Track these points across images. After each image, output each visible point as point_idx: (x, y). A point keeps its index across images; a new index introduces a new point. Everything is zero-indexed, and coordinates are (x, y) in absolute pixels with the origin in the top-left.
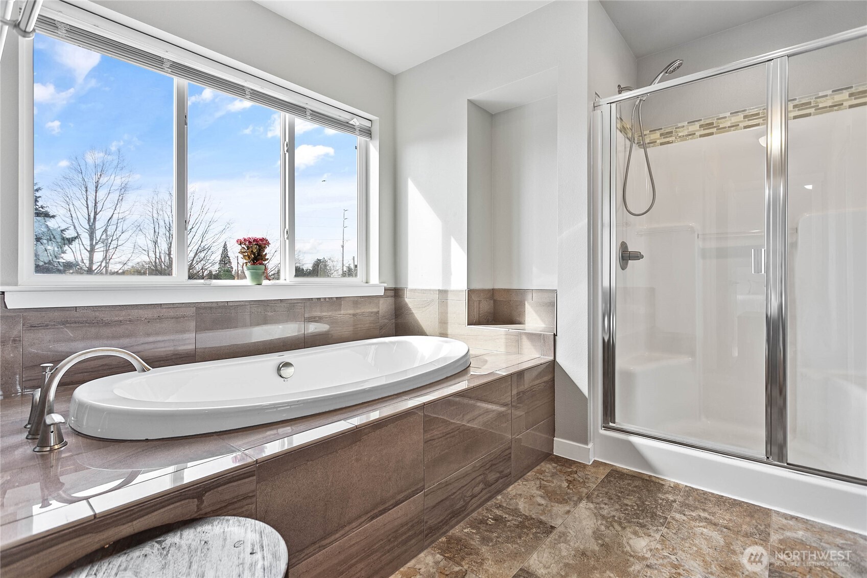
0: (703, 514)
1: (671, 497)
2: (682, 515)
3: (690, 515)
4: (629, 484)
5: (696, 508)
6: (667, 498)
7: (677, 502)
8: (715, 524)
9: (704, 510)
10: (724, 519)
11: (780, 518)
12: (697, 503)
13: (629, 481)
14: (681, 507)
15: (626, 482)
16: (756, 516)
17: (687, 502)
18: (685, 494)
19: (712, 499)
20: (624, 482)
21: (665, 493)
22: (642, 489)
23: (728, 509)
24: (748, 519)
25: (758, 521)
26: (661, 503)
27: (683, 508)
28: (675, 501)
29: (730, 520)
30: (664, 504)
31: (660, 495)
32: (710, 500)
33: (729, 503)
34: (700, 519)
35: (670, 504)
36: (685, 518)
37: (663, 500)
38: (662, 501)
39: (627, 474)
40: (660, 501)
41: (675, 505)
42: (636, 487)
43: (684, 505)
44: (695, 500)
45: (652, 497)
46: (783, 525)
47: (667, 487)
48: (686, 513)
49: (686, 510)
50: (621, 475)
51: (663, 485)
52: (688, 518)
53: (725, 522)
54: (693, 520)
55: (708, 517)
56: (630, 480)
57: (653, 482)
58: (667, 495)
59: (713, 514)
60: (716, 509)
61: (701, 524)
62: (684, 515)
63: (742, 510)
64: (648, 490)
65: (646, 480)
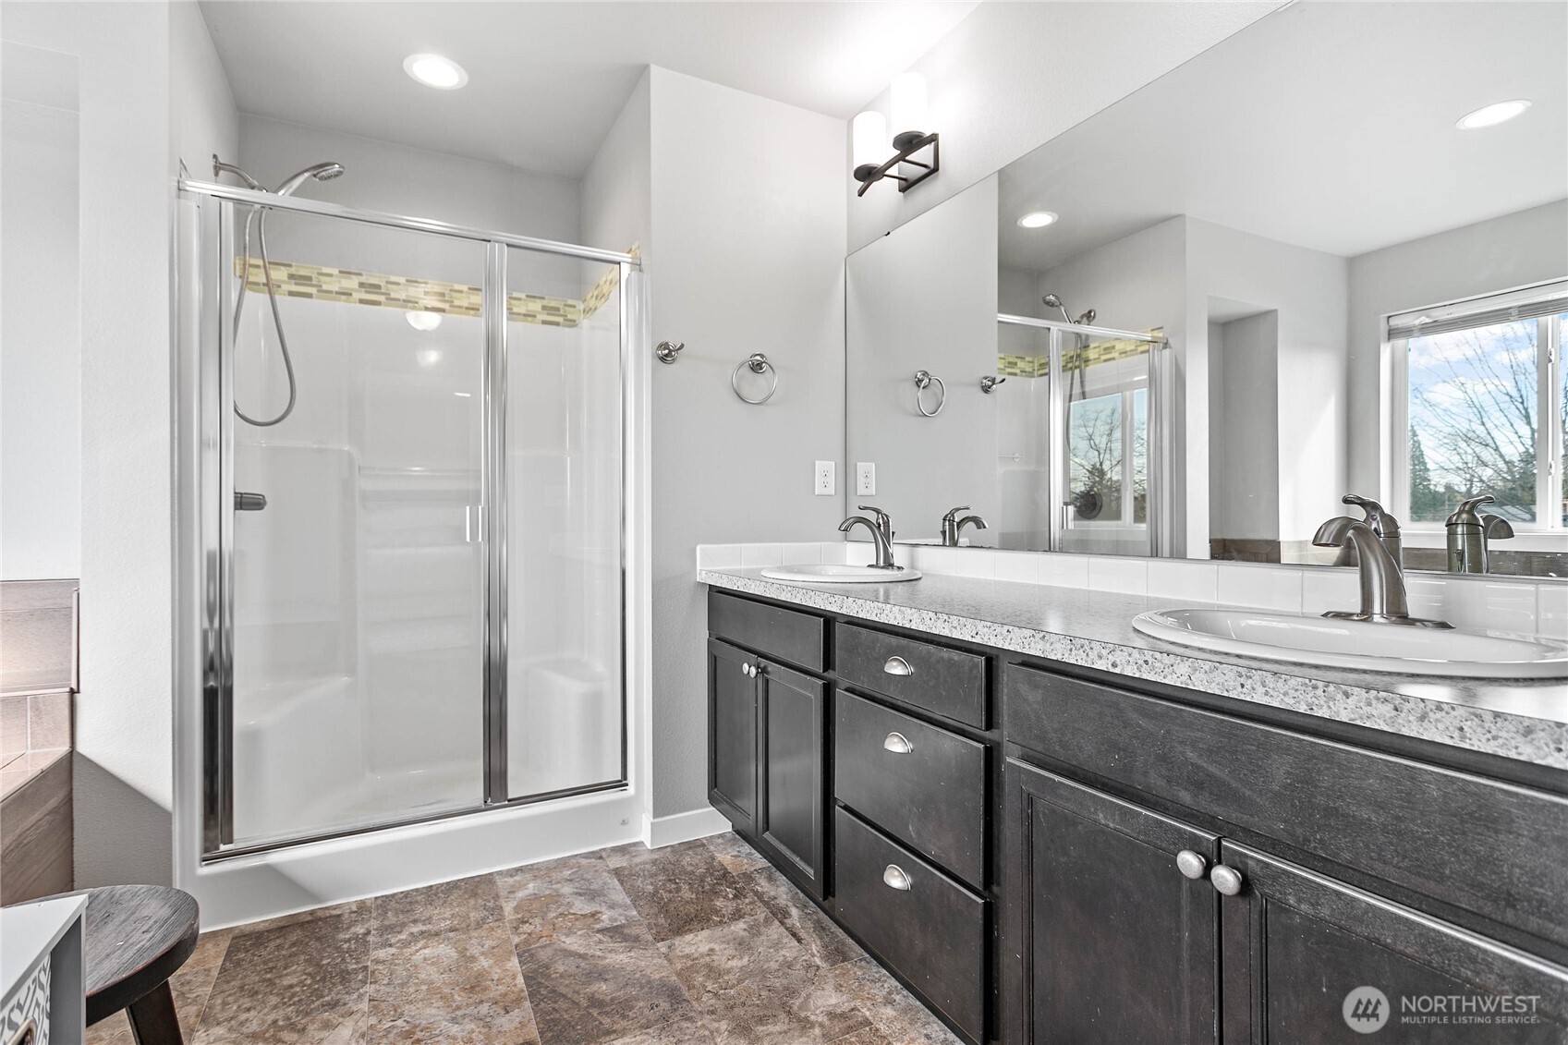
0: (416, 929)
1: (360, 930)
2: (388, 949)
3: (398, 941)
4: (279, 947)
5: (403, 925)
6: (354, 934)
7: (373, 932)
8: (437, 934)
9: (415, 921)
10: (445, 919)
11: (506, 879)
12: (401, 917)
13: (278, 941)
14: (381, 936)
15: (272, 945)
16: (479, 891)
17: (386, 923)
18: (379, 911)
19: (419, 898)
20: (268, 949)
21: (348, 928)
22: (307, 943)
23: (445, 902)
24: (472, 902)
25: (485, 898)
26: (349, 948)
27: (385, 937)
28: (368, 933)
29: (453, 915)
30: (353, 946)
31: (341, 936)
32: (417, 902)
33: (442, 891)
34: (414, 938)
35: (362, 940)
36: (393, 950)
37: (349, 940)
38: (348, 944)
39: (268, 931)
40: (346, 946)
41: (370, 938)
42: (294, 944)
43: (386, 929)
44: (396, 914)
45: (329, 946)
46: (512, 886)
47: (346, 916)
48: (393, 941)
49: (389, 936)
50: (258, 938)
51: (339, 916)
52: (398, 948)
53: (448, 922)
54: (406, 947)
55: (424, 928)
56: (278, 938)
57: (320, 919)
58: (353, 930)
59: (429, 920)
60: (430, 911)
61: (419, 945)
62: (391, 946)
63: (460, 893)
64: (318, 939)
65: (308, 922)
